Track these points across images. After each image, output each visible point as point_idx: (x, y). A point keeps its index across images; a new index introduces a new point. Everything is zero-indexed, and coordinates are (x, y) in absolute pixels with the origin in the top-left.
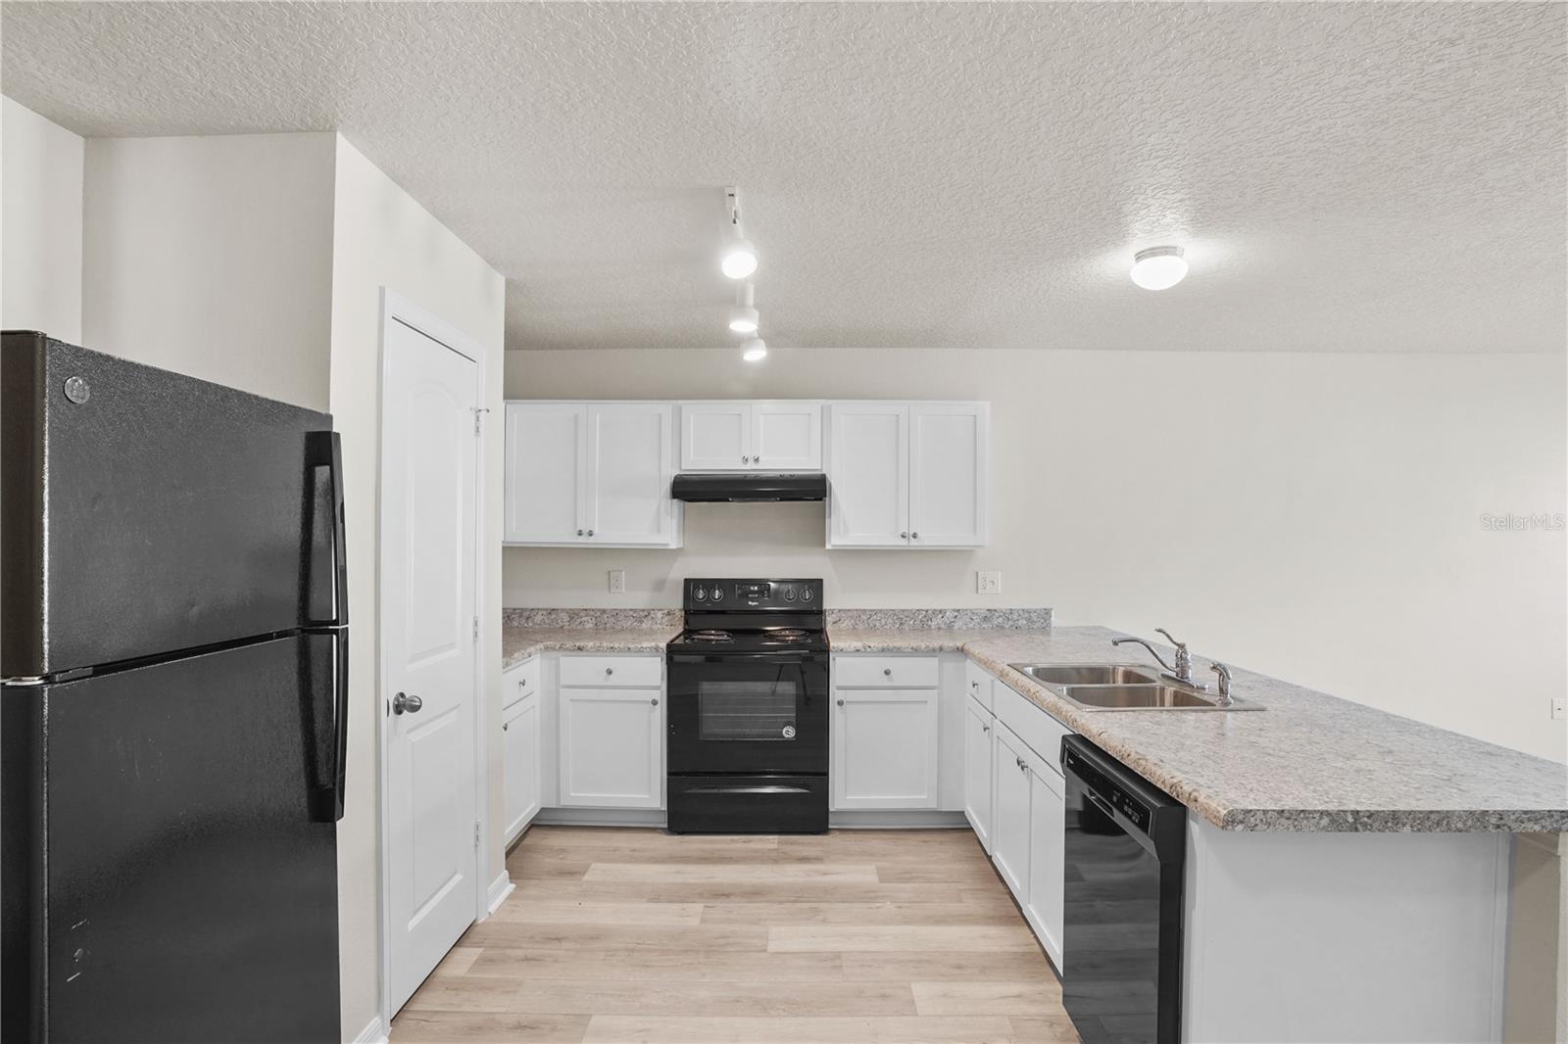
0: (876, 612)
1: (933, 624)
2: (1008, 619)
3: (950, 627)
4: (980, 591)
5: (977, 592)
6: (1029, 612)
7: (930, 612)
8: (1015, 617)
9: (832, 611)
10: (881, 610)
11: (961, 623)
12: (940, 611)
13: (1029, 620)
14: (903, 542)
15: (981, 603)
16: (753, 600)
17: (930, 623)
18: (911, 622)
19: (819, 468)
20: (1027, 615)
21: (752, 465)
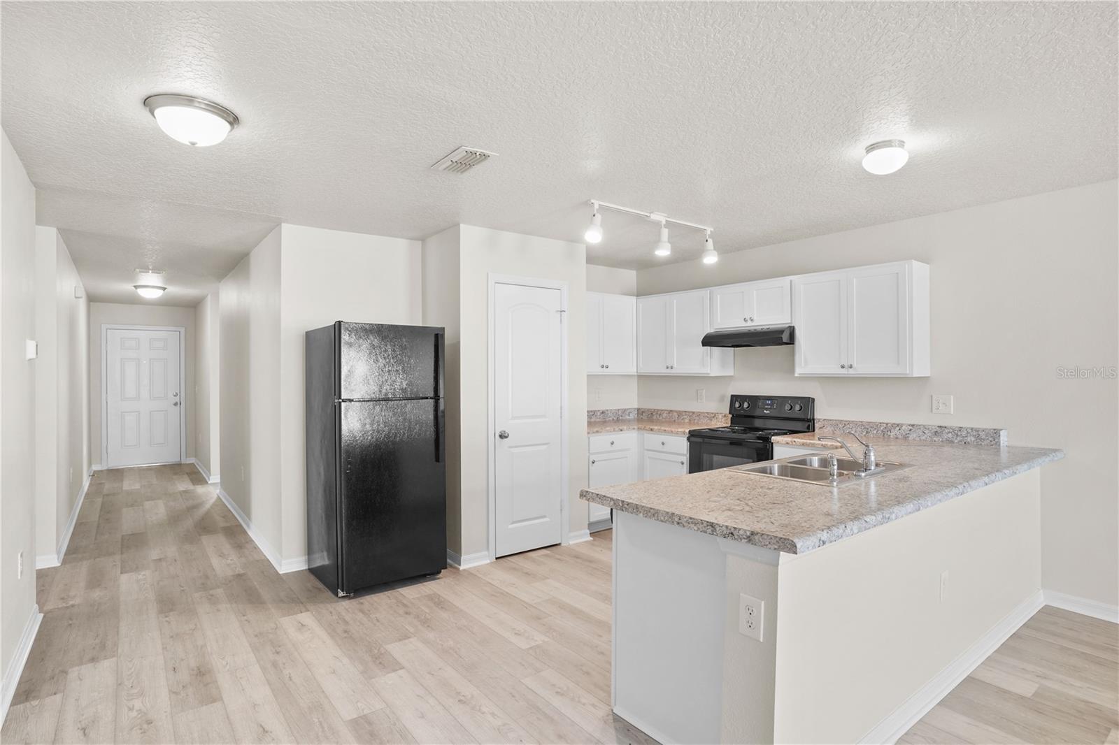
0: (849, 422)
1: (892, 434)
2: (957, 435)
3: (905, 437)
4: (934, 411)
5: (932, 411)
6: (978, 430)
7: (889, 425)
8: (964, 434)
9: (819, 419)
10: (853, 421)
11: (915, 436)
12: (898, 425)
13: (978, 437)
14: (844, 371)
15: (934, 421)
16: (767, 409)
17: (889, 433)
18: (875, 432)
19: (789, 322)
20: (975, 433)
21: (749, 324)
